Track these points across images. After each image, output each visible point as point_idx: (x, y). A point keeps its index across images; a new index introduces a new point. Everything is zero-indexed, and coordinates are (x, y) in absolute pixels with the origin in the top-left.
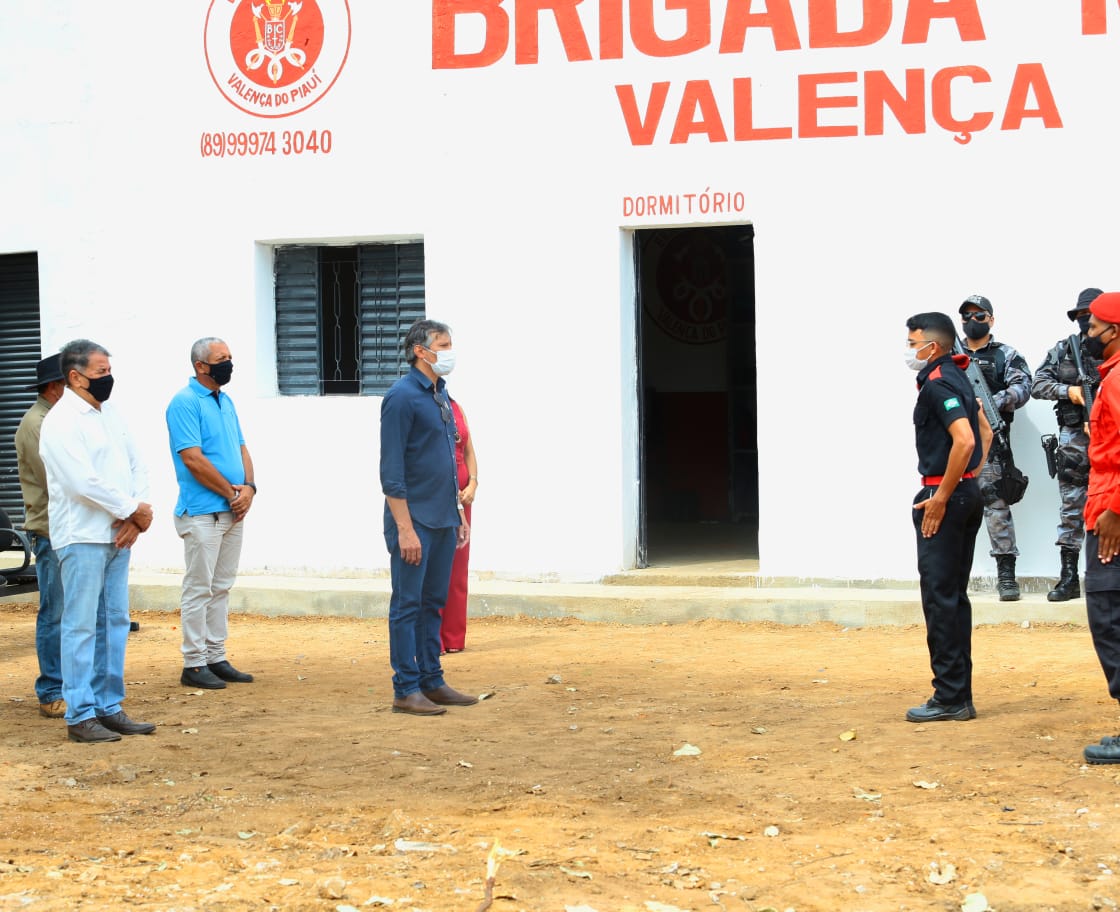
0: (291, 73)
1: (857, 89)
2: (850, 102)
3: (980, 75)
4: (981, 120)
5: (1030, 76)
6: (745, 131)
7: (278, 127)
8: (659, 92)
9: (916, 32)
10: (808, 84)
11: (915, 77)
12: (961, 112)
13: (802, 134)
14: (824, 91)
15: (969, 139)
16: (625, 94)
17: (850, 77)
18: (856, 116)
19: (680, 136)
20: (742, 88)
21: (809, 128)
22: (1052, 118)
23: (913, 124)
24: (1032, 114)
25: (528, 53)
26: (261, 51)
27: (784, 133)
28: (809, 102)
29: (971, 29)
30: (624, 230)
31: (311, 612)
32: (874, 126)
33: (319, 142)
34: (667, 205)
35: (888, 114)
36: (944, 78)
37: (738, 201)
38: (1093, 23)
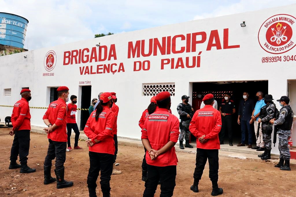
0: (51, 66)
1: (103, 67)
2: (102, 69)
3: (116, 65)
4: (116, 71)
5: (121, 64)
6: (92, 73)
7: (49, 72)
8: (84, 67)
9: (109, 59)
10: (98, 66)
11: (109, 65)
12: (113, 70)
13: (97, 73)
15: (114, 74)
16: (80, 68)
17: (102, 65)
18: (102, 71)
19: (85, 74)
20: (91, 67)
21: (98, 73)
22: (124, 71)
23: (108, 72)
24: (121, 70)
25: (72, 63)
26: (49, 63)
27: (95, 73)
28: (98, 69)
29: (115, 58)
30: (79, 86)
31: (42, 133)
32: (104, 72)
33: (53, 75)
34: (83, 83)
35: (106, 70)
36: (112, 65)
37: (90, 82)
38: (129, 57)
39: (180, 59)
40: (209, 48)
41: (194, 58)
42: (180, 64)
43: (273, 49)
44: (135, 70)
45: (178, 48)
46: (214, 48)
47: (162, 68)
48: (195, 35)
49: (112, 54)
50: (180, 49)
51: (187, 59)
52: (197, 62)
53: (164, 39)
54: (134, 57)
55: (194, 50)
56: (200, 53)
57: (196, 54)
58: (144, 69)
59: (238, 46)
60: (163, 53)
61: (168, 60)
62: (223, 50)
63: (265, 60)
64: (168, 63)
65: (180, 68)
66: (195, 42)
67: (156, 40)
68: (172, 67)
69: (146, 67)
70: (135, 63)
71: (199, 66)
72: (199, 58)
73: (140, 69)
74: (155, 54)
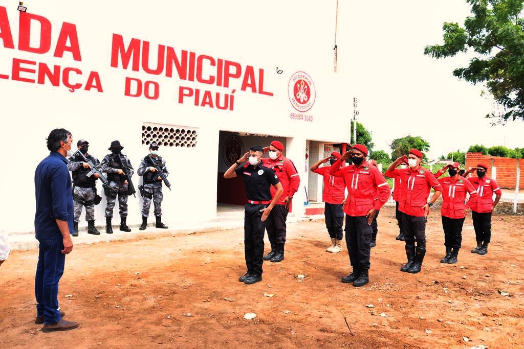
1: (36, 68)
2: (33, 71)
3: (79, 72)
4: (78, 86)
5: (94, 75)
9: (59, 53)
10: (16, 62)
11: (57, 68)
12: (72, 82)
13: (13, 79)
14: (22, 65)
15: (74, 91)
17: (34, 63)
18: (35, 76)
21: (16, 77)
22: (100, 89)
23: (55, 83)
24: (94, 87)
27: (6, 77)
28: (16, 68)
29: (77, 57)
32: (41, 81)
35: (47, 78)
36: (67, 71)
38: (114, 64)
39: (208, 94)
40: (243, 88)
41: (226, 96)
42: (208, 101)
43: (298, 106)
44: (127, 93)
45: (205, 76)
46: (249, 89)
47: (181, 101)
48: (228, 63)
49: (68, 44)
50: (207, 78)
51: (218, 95)
52: (229, 103)
53: (184, 53)
54: (125, 67)
55: (226, 85)
56: (234, 91)
57: (228, 91)
58: (147, 96)
59: (271, 94)
60: (182, 76)
61: (191, 90)
62: (257, 94)
63: (293, 116)
64: (190, 95)
65: (207, 106)
66: (228, 75)
67: (171, 50)
68: (197, 103)
69: (152, 93)
70: (128, 80)
71: (232, 109)
72: (232, 97)
73: (138, 94)
74: (169, 74)
